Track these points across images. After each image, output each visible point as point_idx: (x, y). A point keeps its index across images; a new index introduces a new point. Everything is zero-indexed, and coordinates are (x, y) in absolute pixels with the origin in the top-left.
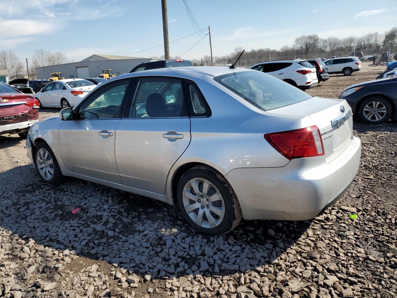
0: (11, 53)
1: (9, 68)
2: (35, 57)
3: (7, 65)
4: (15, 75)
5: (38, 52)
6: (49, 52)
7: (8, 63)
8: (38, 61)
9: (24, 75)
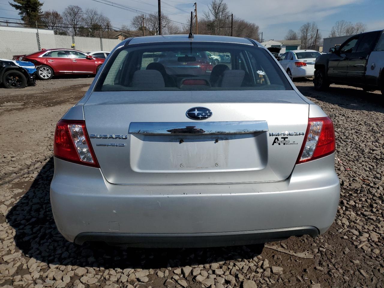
0: (314, 25)
1: (309, 38)
2: (334, 28)
3: (307, 36)
4: (311, 45)
5: (339, 23)
6: (350, 22)
7: (309, 34)
8: (336, 33)
9: (319, 46)
